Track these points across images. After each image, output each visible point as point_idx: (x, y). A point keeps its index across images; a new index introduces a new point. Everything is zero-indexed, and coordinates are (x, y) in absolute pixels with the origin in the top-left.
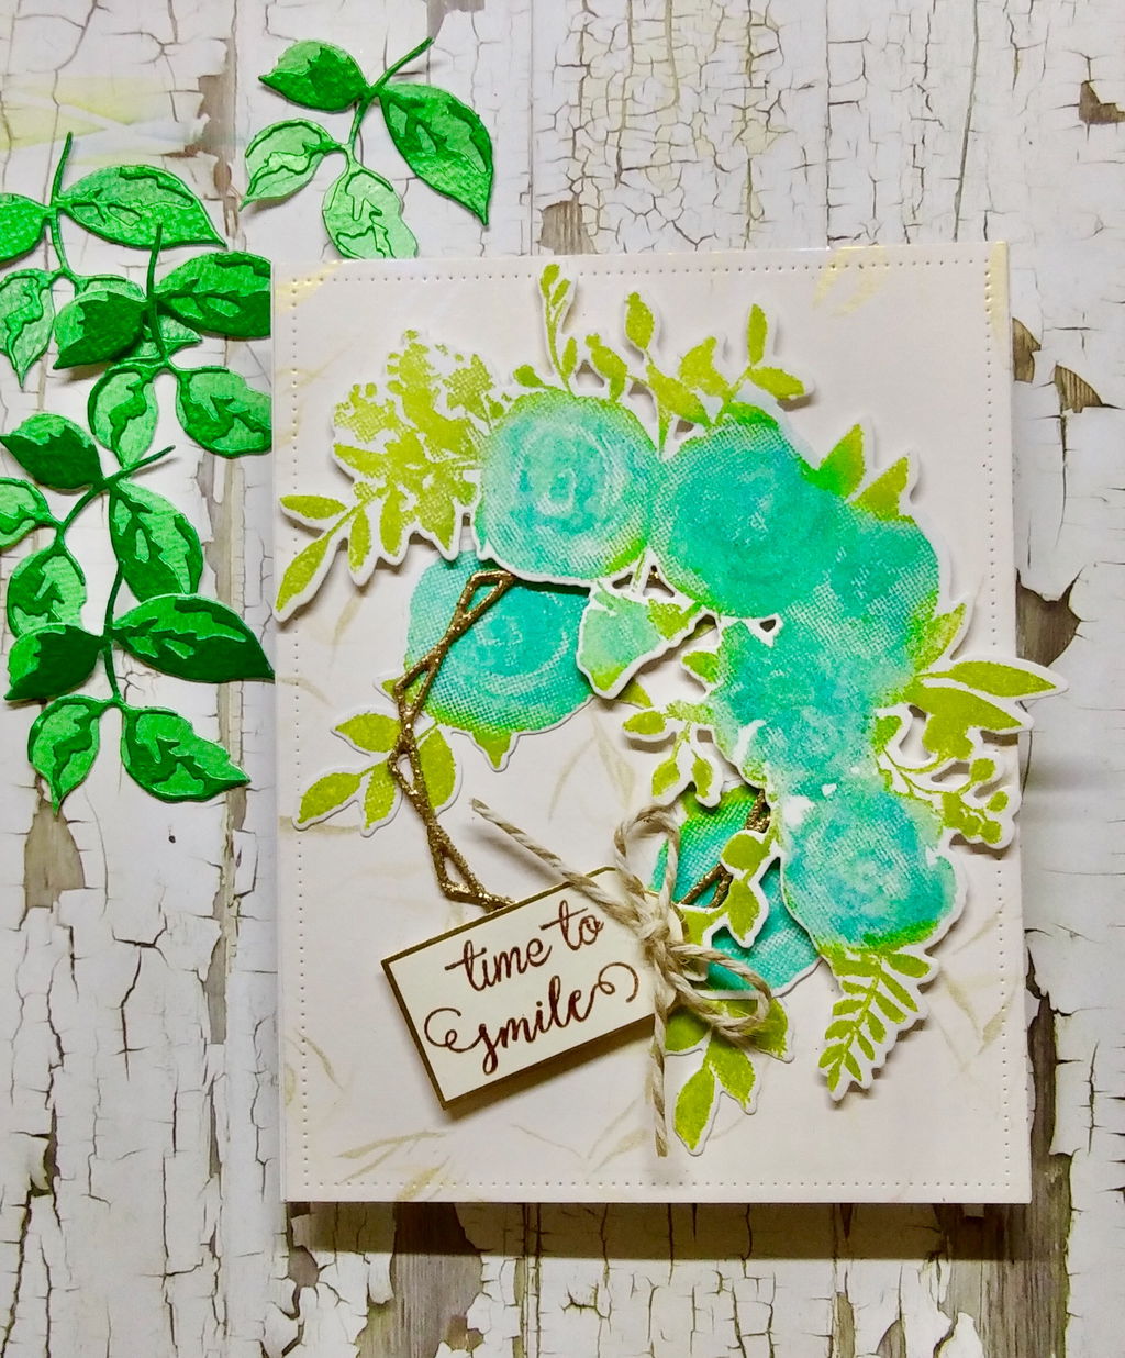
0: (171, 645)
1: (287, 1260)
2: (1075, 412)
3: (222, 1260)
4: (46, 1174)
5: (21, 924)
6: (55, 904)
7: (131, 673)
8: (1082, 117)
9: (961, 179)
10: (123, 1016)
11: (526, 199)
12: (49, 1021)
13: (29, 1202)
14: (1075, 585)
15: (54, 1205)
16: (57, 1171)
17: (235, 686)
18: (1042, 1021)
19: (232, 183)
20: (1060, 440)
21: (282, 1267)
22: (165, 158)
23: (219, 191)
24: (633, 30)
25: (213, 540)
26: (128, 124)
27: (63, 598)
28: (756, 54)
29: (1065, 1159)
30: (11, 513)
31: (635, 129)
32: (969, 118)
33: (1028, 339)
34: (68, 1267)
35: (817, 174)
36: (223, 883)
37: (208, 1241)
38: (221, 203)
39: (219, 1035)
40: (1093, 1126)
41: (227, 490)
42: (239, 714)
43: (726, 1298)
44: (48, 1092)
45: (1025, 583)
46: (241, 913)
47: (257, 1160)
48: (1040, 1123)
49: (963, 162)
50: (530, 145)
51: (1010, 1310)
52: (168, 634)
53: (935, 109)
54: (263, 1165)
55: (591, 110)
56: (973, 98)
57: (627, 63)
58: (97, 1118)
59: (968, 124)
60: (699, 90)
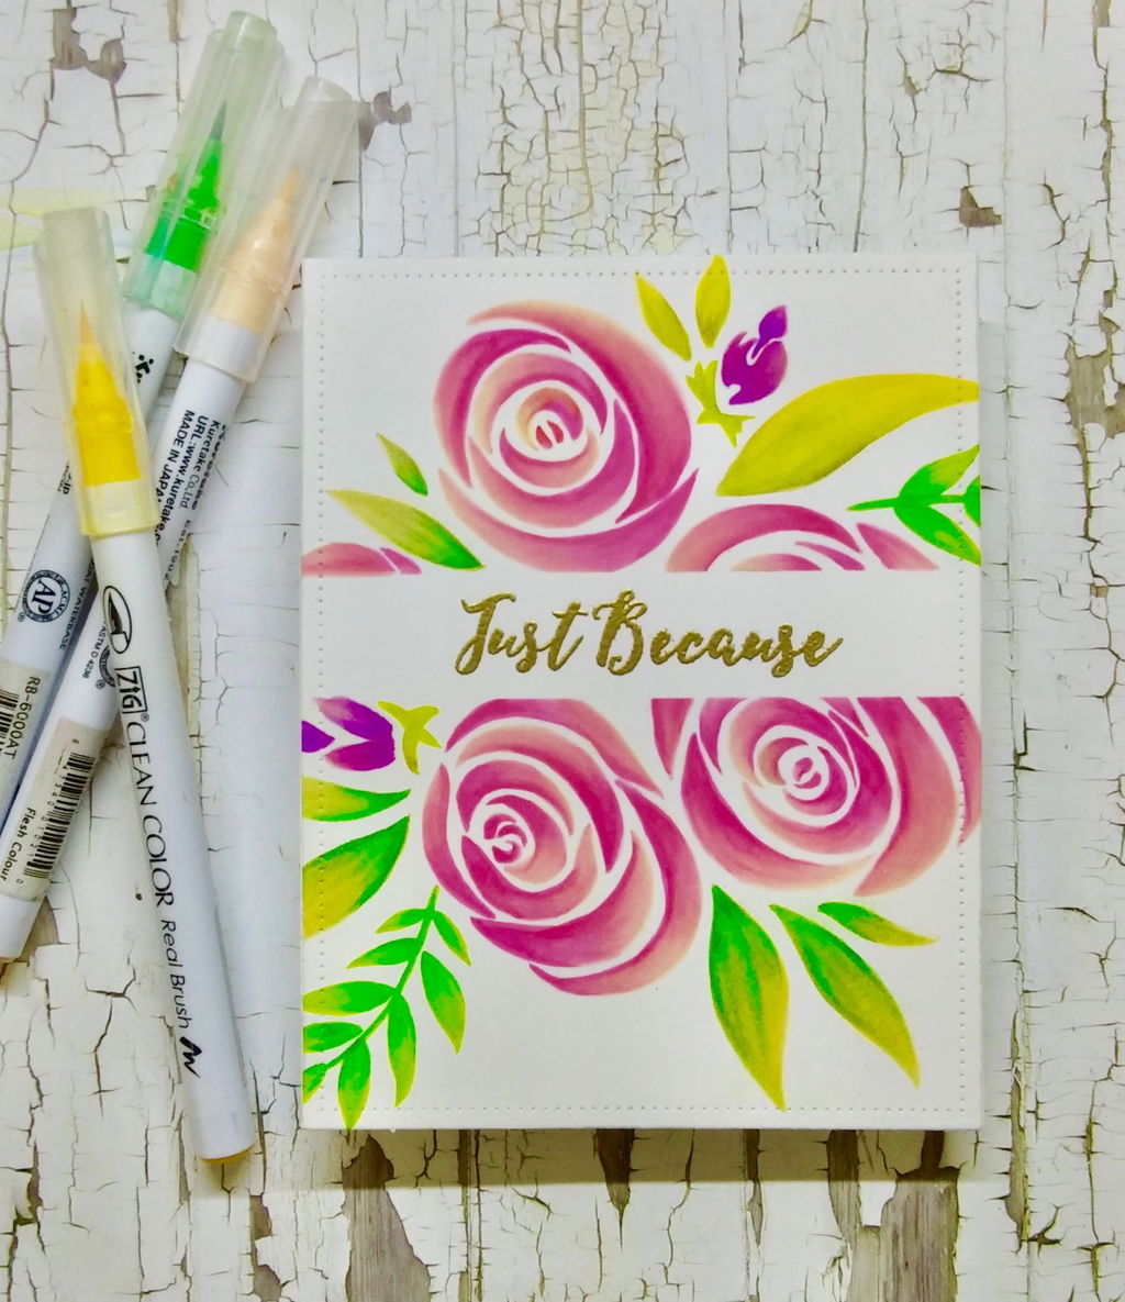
1: (252, 1277)
3: (193, 1279)
4: (29, 1205)
5: (1, 977)
6: (32, 959)
8: (962, 220)
10: (97, 1060)
12: (29, 1066)
13: (15, 1230)
15: (38, 1232)
16: (40, 1202)
21: (248, 1284)
24: (549, 141)
28: (663, 163)
29: (954, 1171)
31: (554, 233)
32: (859, 222)
37: (180, 1262)
40: (978, 1142)
41: (181, 575)
44: (29, 1131)
47: (223, 1188)
50: (456, 250)
53: (827, 215)
54: (229, 1192)
55: (512, 215)
56: (862, 203)
57: (545, 170)
58: (75, 1153)
59: (858, 227)
60: (612, 197)
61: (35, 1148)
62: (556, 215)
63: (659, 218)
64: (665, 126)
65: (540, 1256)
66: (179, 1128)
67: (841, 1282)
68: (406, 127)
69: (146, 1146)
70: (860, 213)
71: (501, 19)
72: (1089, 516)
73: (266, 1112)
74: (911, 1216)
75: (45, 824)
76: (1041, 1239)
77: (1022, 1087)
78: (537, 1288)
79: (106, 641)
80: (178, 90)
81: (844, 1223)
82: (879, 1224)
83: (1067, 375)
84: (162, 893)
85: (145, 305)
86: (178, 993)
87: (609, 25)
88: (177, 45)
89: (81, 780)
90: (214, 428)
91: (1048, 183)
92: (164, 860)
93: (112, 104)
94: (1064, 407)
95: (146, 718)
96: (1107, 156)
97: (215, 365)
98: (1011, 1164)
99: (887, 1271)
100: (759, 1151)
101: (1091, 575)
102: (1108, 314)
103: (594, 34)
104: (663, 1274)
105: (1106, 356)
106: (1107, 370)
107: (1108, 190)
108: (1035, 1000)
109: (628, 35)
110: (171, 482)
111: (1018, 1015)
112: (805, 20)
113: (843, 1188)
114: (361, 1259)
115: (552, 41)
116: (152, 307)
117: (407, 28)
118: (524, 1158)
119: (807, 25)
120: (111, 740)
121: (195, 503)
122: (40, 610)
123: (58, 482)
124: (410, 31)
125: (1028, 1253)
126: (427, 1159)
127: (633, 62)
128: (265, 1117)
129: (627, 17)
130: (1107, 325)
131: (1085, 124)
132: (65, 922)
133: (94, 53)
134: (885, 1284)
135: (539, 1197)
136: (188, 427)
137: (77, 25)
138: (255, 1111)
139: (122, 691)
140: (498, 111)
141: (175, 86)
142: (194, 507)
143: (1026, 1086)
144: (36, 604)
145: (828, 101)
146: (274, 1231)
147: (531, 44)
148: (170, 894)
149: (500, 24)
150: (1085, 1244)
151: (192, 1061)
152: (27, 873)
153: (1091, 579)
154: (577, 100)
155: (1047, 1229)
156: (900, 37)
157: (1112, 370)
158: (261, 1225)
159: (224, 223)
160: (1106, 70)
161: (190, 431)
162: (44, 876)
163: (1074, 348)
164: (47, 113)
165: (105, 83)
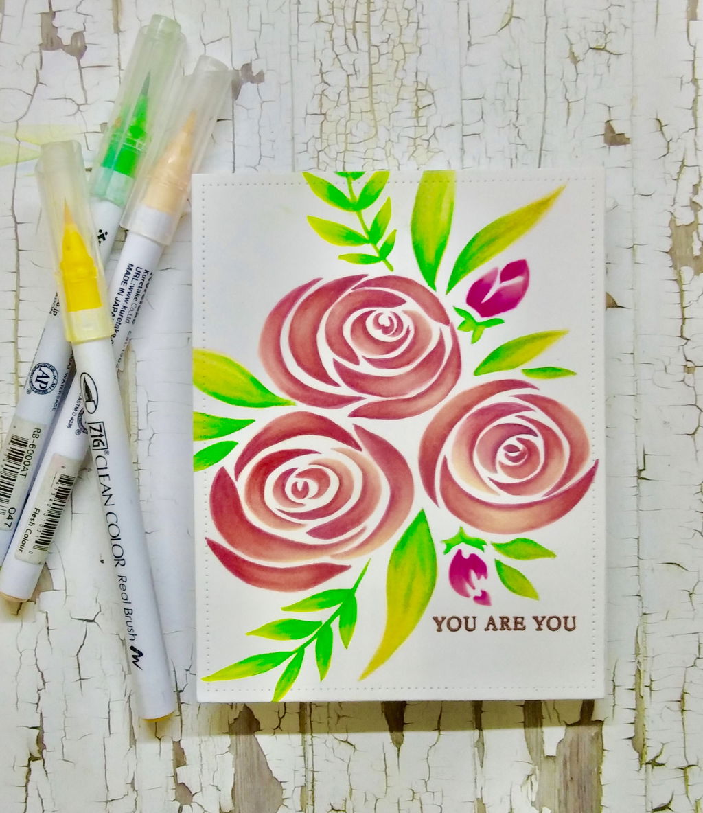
1: (174, 791)
3: (138, 792)
4: (38, 749)
5: (18, 611)
6: (38, 600)
8: (606, 141)
10: (78, 661)
12: (36, 664)
13: (29, 764)
15: (44, 765)
16: (44, 747)
21: (172, 794)
24: (351, 93)
28: (421, 107)
29: (601, 722)
31: (353, 151)
32: (542, 143)
34: (53, 799)
37: (130, 782)
40: (615, 705)
41: (126, 363)
43: (416, 802)
44: (37, 704)
47: (157, 736)
50: (293, 161)
51: (570, 805)
53: (523, 138)
54: (160, 739)
55: (327, 140)
56: (544, 131)
57: (348, 113)
58: (65, 717)
59: (542, 145)
60: (388, 128)
61: (41, 714)
62: (356, 140)
63: (418, 141)
64: (422, 84)
65: (349, 775)
66: (129, 701)
67: (532, 788)
68: (261, 85)
69: (109, 713)
70: (542, 138)
71: (320, 17)
72: (683, 324)
73: (181, 691)
74: (575, 750)
75: (46, 517)
76: (654, 763)
77: (642, 671)
78: (348, 794)
79: (82, 406)
80: (119, 63)
81: (534, 753)
82: (555, 755)
83: (670, 237)
84: (118, 559)
85: (102, 198)
86: (129, 619)
87: (387, 20)
88: (119, 35)
89: (67, 491)
90: (146, 274)
91: (659, 118)
92: (120, 539)
93: (78, 71)
94: (668, 257)
95: (107, 453)
96: (695, 101)
97: (146, 235)
98: (635, 718)
99: (560, 782)
100: (482, 712)
101: (685, 361)
102: (695, 199)
103: (377, 26)
104: (424, 786)
105: (693, 225)
106: (695, 234)
107: (696, 122)
108: (650, 619)
109: (399, 28)
110: (119, 308)
111: (639, 628)
112: (508, 17)
113: (533, 731)
114: (241, 778)
115: (352, 31)
116: (107, 200)
117: (262, 24)
118: (339, 717)
119: (510, 20)
120: (84, 466)
121: (134, 320)
122: (41, 387)
123: (50, 308)
124: (263, 26)
125: (646, 771)
126: (280, 719)
127: (402, 44)
128: (181, 694)
129: (398, 15)
130: (694, 205)
131: (682, 81)
132: (57, 578)
133: (66, 40)
134: (559, 790)
135: (349, 740)
136: (130, 274)
137: (56, 23)
138: (175, 690)
139: (92, 436)
140: (318, 75)
141: (117, 61)
142: (133, 323)
143: (645, 671)
144: (38, 383)
145: (523, 68)
146: (188, 762)
147: (339, 33)
148: (123, 560)
149: (319, 21)
150: (680, 766)
151: (138, 660)
152: (35, 547)
153: (684, 363)
154: (367, 67)
155: (657, 757)
156: (567, 27)
157: (698, 234)
158: (180, 759)
159: (150, 147)
160: (695, 48)
161: (131, 276)
162: (45, 549)
163: (675, 221)
164: (38, 78)
165: (74, 59)
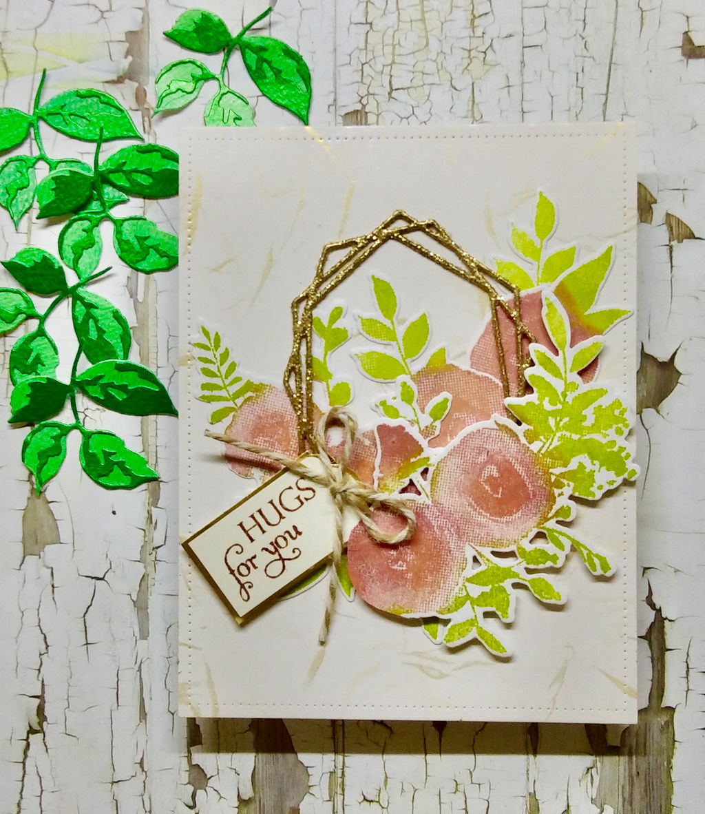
0: (113, 392)
1: (188, 773)
2: (678, 242)
3: (148, 773)
4: (38, 720)
5: (21, 565)
6: (42, 553)
7: (87, 409)
8: (684, 55)
9: (607, 94)
10: (85, 622)
11: (332, 109)
12: (39, 626)
13: (28, 737)
14: (678, 351)
15: (44, 740)
16: (45, 719)
17: (152, 417)
18: (656, 624)
19: (148, 99)
20: (669, 260)
21: (185, 777)
22: (106, 85)
23: (139, 104)
25: (136, 325)
26: (81, 62)
27: (45, 363)
28: (477, 15)
29: (671, 710)
30: (11, 311)
31: (401, 64)
32: (612, 56)
33: (649, 196)
34: (53, 778)
35: (516, 91)
36: (146, 540)
37: (139, 761)
38: (140, 113)
39: (144, 635)
40: (688, 690)
41: (146, 294)
42: (155, 435)
43: (460, 795)
44: (39, 670)
45: (647, 351)
46: (158, 559)
47: (169, 711)
48: (655, 687)
49: (608, 84)
50: (335, 74)
51: (636, 805)
52: (111, 385)
53: (590, 50)
54: (173, 714)
55: (373, 52)
56: (614, 43)
57: (396, 21)
58: (69, 685)
59: (611, 59)
60: (441, 39)
61: (43, 681)
62: (403, 51)
63: (473, 53)
65: (384, 762)
66: (140, 670)
67: (592, 784)
69: (118, 682)
70: (612, 50)
74: (641, 740)
78: (382, 783)
81: (595, 744)
82: (619, 745)
99: (625, 777)
104: (469, 777)
114: (262, 761)
132: (64, 529)
134: (623, 787)
146: (203, 741)
158: (195, 737)
